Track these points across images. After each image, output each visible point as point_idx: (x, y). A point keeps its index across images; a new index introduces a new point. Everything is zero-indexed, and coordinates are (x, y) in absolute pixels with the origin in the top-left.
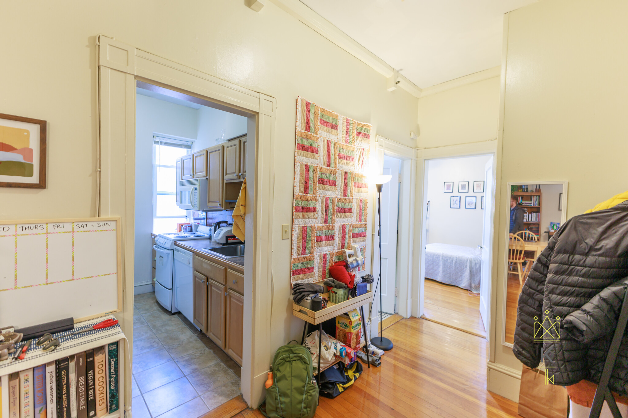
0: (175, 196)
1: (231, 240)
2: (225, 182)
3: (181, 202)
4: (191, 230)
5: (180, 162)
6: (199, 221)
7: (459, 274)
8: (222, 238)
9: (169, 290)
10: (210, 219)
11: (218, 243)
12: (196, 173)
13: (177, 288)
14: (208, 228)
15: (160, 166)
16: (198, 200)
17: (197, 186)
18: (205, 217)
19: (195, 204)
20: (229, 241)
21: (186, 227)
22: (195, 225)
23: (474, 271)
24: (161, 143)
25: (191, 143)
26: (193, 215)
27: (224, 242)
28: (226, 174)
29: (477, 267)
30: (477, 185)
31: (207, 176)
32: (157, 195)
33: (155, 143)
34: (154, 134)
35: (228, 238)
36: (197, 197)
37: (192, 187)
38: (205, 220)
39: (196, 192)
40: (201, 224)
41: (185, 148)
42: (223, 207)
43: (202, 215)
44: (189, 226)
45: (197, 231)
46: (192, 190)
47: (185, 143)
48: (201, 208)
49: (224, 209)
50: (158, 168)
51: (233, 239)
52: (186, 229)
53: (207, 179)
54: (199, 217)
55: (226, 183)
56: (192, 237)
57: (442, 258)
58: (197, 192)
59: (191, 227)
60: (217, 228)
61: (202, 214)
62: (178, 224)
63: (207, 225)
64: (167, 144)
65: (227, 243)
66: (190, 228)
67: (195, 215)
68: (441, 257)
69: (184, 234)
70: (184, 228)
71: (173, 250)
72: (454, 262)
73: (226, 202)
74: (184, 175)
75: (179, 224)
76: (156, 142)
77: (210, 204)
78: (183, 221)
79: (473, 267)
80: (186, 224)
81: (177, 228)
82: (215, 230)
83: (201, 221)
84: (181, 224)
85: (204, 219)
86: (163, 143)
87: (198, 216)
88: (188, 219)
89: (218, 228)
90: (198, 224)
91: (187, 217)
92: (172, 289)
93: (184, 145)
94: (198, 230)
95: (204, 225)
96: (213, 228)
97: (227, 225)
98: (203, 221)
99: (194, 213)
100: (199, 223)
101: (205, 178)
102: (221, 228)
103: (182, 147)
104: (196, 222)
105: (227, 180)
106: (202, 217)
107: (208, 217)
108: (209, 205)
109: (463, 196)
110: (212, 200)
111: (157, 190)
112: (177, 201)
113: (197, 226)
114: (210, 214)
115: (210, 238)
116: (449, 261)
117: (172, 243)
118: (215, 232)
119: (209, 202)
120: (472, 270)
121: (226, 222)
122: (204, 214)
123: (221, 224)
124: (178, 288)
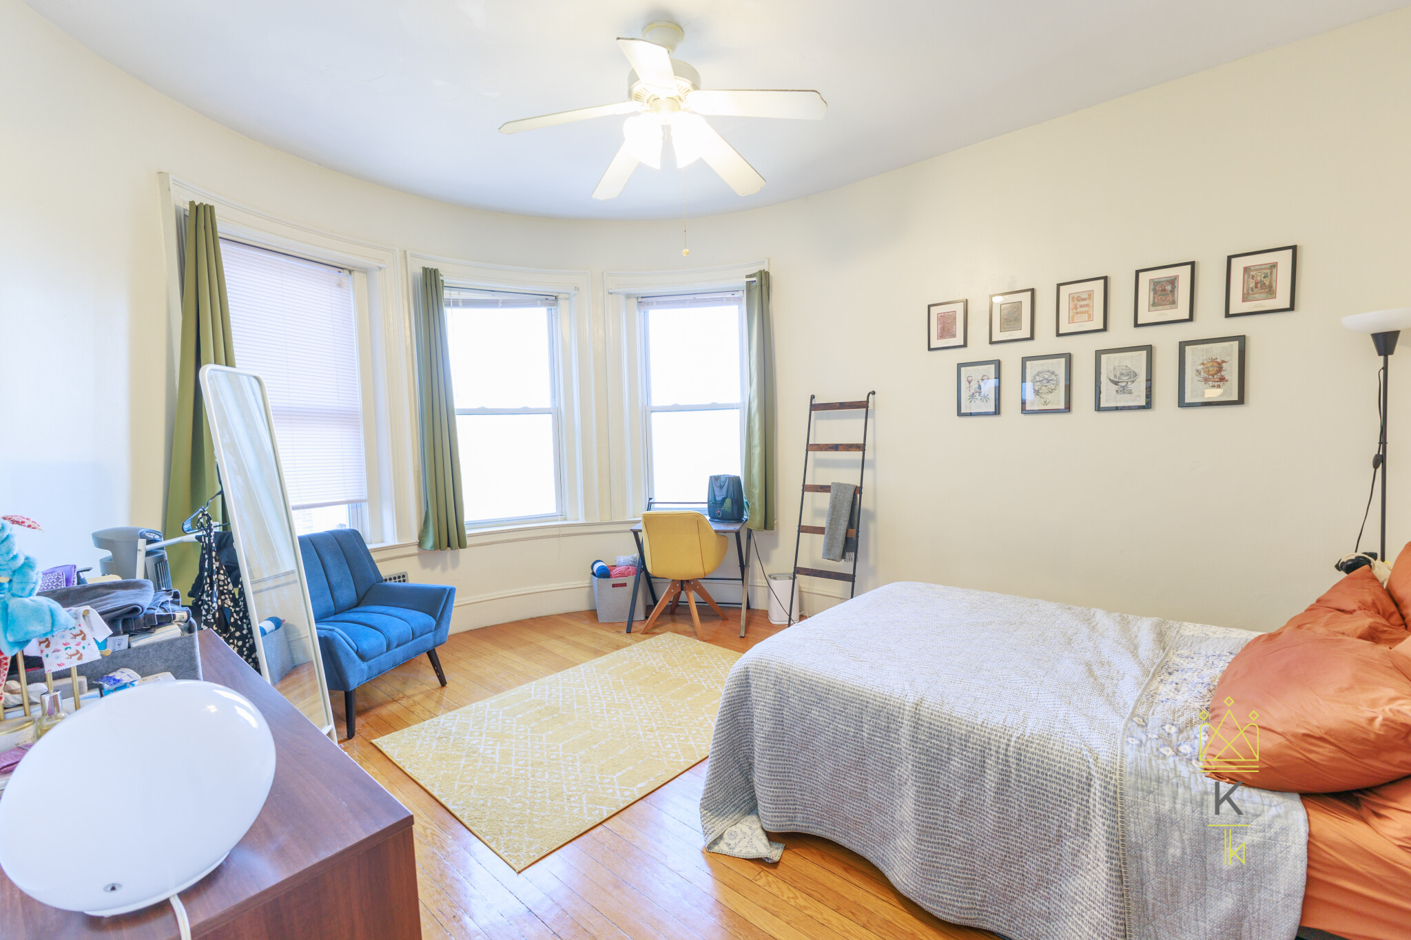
7: (1031, 865)
23: (1153, 883)
29: (1174, 851)
30: (1075, 298)
57: (914, 740)
68: (905, 731)
72: (991, 778)
79: (1140, 847)
109: (1011, 356)
116: (956, 763)
120: (1132, 867)
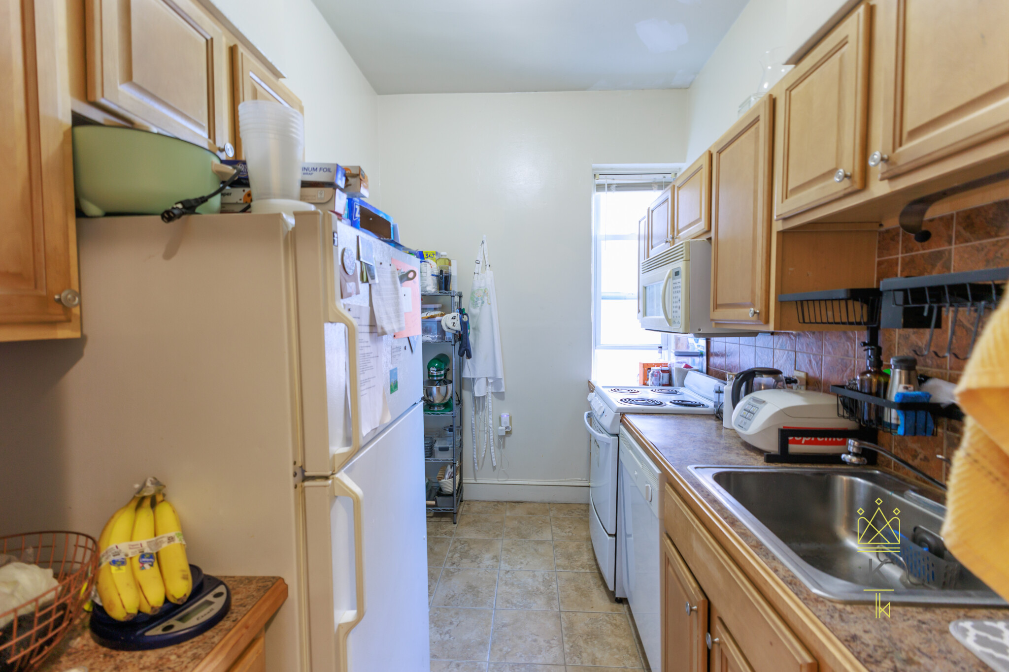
0: (637, 301)
1: (799, 443)
2: (778, 226)
3: (645, 314)
4: (670, 384)
5: (646, 219)
6: (689, 360)
8: (764, 431)
9: (609, 538)
10: (717, 355)
11: (749, 447)
12: (679, 232)
13: (627, 536)
14: (713, 382)
15: (607, 238)
16: (682, 304)
17: (680, 265)
18: (705, 351)
19: (675, 314)
20: (794, 448)
21: (658, 372)
22: (679, 370)
24: (609, 186)
25: (673, 174)
26: (677, 344)
27: (773, 446)
28: (786, 195)
31: (709, 230)
32: (602, 301)
33: (597, 190)
34: (593, 170)
35: (786, 435)
36: (682, 296)
37: (668, 270)
38: (705, 358)
39: (677, 281)
40: (695, 367)
41: (659, 189)
42: (767, 322)
43: (696, 345)
44: (663, 371)
45: (683, 386)
46: (669, 277)
47: (659, 178)
48: (693, 327)
49: (771, 327)
50: (603, 243)
51: (807, 443)
52: (656, 376)
53: (710, 239)
54: (690, 350)
55: (782, 234)
56: (669, 406)
58: (681, 280)
59: (669, 372)
60: (743, 388)
61: (697, 342)
62: (640, 363)
63: (708, 372)
64: (621, 187)
65: (783, 456)
66: (666, 375)
67: (680, 345)
69: (650, 394)
70: (653, 375)
71: (617, 435)
73: (780, 303)
74: (652, 248)
75: (644, 364)
76: (600, 187)
77: (719, 314)
78: (654, 357)
80: (658, 365)
81: (638, 373)
82: (736, 400)
83: (694, 361)
84: (647, 364)
85: (701, 355)
86: (613, 187)
87: (688, 347)
88: (664, 352)
89: (747, 392)
90: (687, 366)
91: (661, 347)
92: (615, 535)
93: (656, 183)
94: (685, 383)
95: (701, 371)
96: (728, 388)
97: (777, 381)
98: (700, 362)
99: (677, 340)
100: (690, 364)
101: (704, 238)
102: (756, 394)
103: (652, 189)
104: (681, 363)
105: (785, 219)
106: (697, 349)
107: (712, 350)
108: (715, 318)
110: (728, 301)
111: (602, 291)
112: (639, 311)
113: (683, 374)
114: (718, 344)
115: (718, 415)
117: (615, 417)
118: (734, 406)
119: (717, 306)
121: (774, 373)
122: (702, 342)
123: (757, 379)
124: (630, 536)
